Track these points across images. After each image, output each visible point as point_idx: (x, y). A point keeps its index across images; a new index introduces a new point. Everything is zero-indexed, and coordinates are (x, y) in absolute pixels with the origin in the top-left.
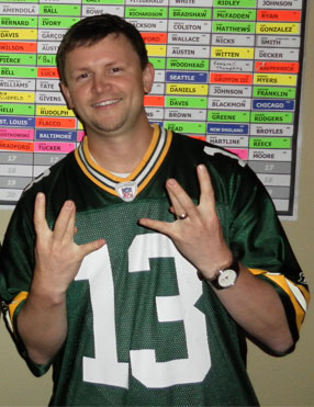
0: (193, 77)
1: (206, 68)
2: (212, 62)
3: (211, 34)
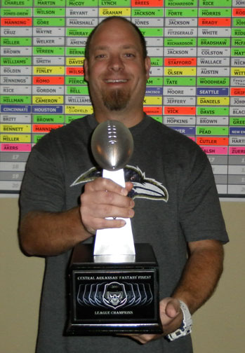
0: (217, 91)
2: (232, 79)
3: (230, 57)
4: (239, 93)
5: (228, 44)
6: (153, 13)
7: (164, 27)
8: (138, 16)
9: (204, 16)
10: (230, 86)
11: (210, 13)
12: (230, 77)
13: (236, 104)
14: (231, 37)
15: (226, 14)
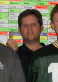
0: (43, 34)
1: (47, 31)
2: (48, 30)
3: (48, 21)
4: (51, 35)
5: (47, 16)
6: (18, 3)
7: (22, 9)
8: (11, 4)
9: (37, 5)
10: (48, 32)
11: (40, 4)
12: (48, 29)
13: (50, 39)
14: (48, 13)
15: (46, 4)
